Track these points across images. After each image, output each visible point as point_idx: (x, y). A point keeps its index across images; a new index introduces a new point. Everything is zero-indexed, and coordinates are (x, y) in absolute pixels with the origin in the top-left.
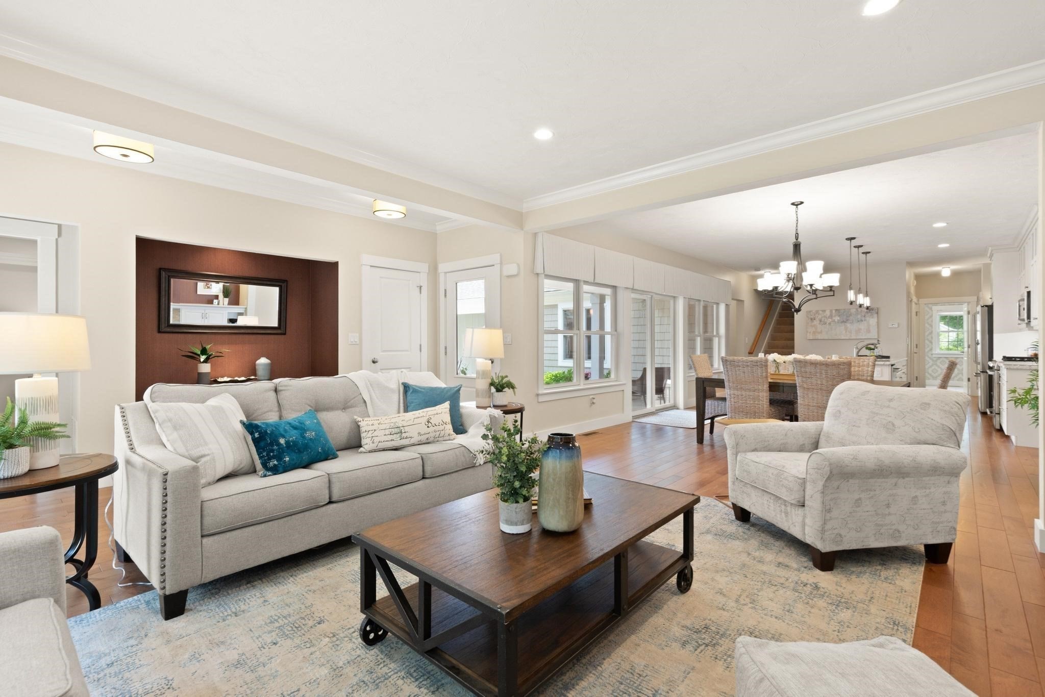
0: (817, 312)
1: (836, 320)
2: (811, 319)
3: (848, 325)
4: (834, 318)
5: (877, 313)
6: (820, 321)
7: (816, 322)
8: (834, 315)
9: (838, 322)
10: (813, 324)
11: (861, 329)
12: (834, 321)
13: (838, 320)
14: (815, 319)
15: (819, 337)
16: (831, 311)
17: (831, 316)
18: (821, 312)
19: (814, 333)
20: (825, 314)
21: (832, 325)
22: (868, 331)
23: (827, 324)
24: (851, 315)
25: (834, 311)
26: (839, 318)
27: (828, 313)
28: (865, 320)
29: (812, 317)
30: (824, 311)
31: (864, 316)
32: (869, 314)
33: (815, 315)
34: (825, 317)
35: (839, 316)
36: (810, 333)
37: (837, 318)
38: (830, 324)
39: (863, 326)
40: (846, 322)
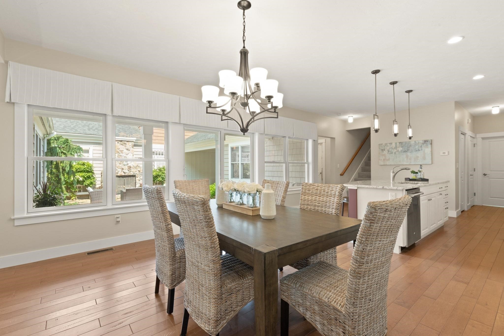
0: (386, 144)
1: (400, 151)
2: (382, 150)
3: (409, 154)
4: (398, 149)
5: (431, 144)
6: (389, 151)
7: (385, 152)
8: (398, 146)
9: (401, 152)
10: (383, 153)
11: (418, 157)
12: (398, 151)
13: (401, 150)
14: (384, 150)
15: (388, 163)
16: (396, 143)
17: (396, 148)
18: (388, 144)
19: (384, 160)
20: (392, 146)
21: (397, 154)
22: (424, 158)
23: (393, 153)
24: (411, 146)
25: (398, 144)
26: (402, 149)
27: (394, 145)
28: (421, 150)
29: (382, 148)
30: (391, 144)
31: (421, 147)
32: (425, 145)
33: (384, 147)
34: (391, 148)
35: (402, 147)
36: (381, 160)
37: (400, 149)
38: (395, 153)
39: (420, 154)
40: (407, 152)
